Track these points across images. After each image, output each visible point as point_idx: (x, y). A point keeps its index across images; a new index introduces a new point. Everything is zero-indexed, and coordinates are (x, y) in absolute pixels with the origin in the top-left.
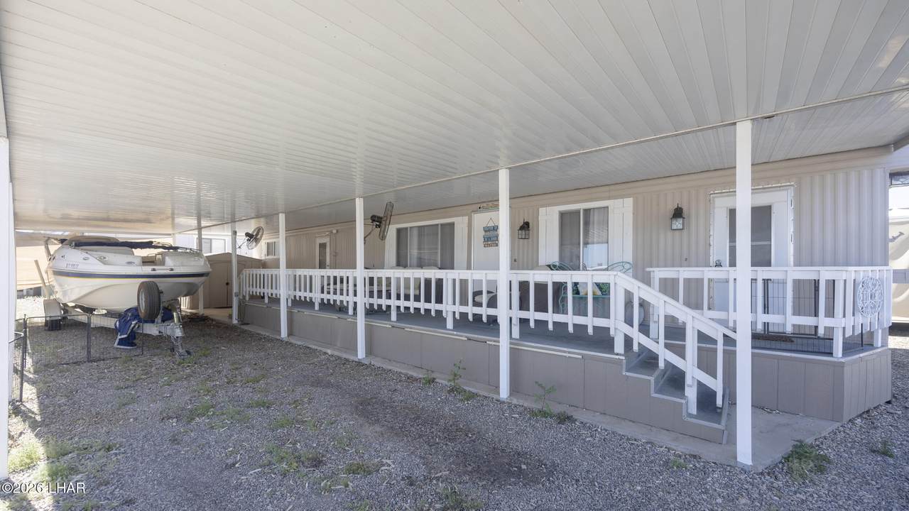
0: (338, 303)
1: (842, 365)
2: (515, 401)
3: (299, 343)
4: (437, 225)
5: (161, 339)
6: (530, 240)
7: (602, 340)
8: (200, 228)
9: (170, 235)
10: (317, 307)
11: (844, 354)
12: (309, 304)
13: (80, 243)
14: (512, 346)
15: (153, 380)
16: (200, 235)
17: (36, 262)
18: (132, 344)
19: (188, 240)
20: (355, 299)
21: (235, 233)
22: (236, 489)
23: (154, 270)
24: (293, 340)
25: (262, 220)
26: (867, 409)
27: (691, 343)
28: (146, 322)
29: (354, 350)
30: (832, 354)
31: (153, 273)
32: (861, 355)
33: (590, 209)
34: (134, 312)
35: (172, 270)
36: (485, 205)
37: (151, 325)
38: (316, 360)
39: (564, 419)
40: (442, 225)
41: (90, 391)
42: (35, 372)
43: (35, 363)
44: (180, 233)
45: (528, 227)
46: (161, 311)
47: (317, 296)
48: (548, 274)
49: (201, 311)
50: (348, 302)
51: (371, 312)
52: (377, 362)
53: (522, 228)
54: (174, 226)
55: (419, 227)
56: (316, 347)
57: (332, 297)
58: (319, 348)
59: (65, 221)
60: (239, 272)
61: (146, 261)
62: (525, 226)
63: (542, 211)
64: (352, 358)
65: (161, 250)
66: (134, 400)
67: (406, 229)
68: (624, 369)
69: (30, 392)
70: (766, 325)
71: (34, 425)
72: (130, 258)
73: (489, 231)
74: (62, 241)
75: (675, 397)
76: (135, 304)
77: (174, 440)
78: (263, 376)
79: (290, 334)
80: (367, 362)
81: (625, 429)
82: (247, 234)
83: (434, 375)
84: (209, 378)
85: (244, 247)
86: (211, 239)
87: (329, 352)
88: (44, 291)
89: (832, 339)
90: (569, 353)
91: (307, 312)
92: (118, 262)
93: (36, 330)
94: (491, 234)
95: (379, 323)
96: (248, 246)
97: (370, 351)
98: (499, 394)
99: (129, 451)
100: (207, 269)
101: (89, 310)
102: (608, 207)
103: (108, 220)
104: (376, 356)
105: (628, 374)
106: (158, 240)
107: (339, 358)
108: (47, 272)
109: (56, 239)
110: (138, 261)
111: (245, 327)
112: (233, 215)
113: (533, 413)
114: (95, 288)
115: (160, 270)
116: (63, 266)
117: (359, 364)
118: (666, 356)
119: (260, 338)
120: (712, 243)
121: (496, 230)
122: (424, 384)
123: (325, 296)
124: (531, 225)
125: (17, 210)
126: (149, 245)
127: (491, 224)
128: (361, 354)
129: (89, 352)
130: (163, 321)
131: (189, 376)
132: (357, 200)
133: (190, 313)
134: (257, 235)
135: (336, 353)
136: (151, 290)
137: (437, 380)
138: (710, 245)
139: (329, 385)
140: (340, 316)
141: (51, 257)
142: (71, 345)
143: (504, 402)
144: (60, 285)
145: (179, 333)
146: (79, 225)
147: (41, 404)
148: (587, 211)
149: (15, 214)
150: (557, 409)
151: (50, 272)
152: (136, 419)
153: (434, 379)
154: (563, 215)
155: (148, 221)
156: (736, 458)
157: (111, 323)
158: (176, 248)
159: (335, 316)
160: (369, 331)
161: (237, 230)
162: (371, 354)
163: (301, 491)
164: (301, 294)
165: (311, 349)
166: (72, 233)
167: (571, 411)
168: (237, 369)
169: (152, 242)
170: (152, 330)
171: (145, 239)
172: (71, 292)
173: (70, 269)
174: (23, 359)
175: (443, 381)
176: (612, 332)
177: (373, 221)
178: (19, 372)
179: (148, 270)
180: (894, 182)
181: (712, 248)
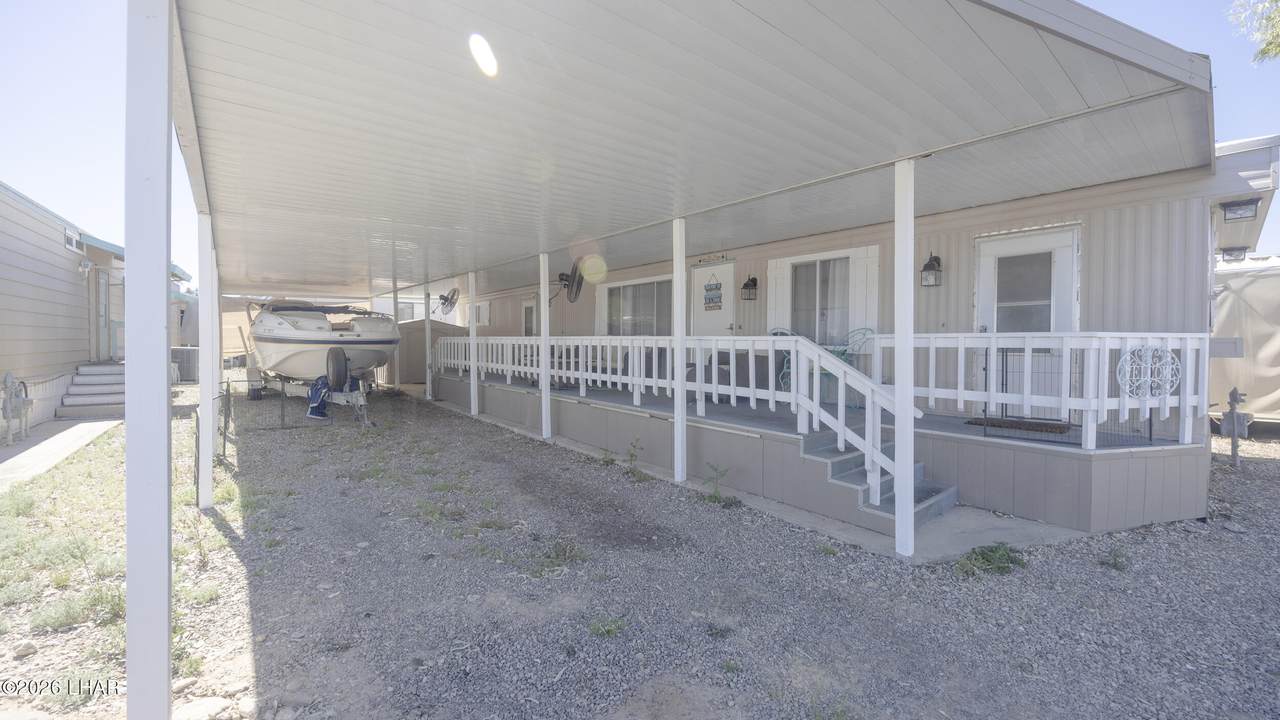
0: (529, 376)
1: (1089, 458)
2: (690, 486)
3: (489, 421)
4: (653, 283)
5: (349, 409)
6: (757, 301)
7: (784, 418)
8: (396, 291)
9: (367, 298)
10: (509, 381)
11: (1099, 446)
12: (500, 377)
13: (277, 308)
14: (689, 423)
15: (337, 447)
16: (396, 298)
17: (240, 328)
18: (323, 414)
19: (383, 305)
20: (538, 371)
21: (428, 296)
22: (384, 529)
23: (341, 335)
24: (483, 418)
25: (456, 280)
26: (1147, 523)
27: (872, 422)
28: (335, 390)
29: (538, 428)
30: (1081, 445)
31: (341, 339)
32: (1133, 450)
33: (829, 261)
34: (323, 381)
35: (359, 336)
36: (706, 257)
37: (340, 394)
38: (499, 438)
39: (731, 504)
40: (658, 283)
41: (281, 452)
42: (236, 435)
43: (237, 427)
44: (377, 296)
45: (755, 285)
46: (349, 380)
47: (508, 368)
48: (729, 340)
49: (397, 386)
50: (538, 375)
51: (563, 387)
52: (562, 443)
53: (746, 286)
54: (371, 288)
55: (634, 286)
56: (503, 426)
57: (522, 369)
58: (507, 427)
59: (266, 285)
60: (434, 342)
61: (335, 328)
62: (752, 284)
63: (772, 263)
64: (537, 437)
65: (355, 316)
66: (317, 461)
67: (619, 288)
68: (802, 449)
69: (231, 449)
70: (1004, 407)
71: (235, 476)
72: (320, 323)
73: (711, 290)
74: (263, 306)
75: (855, 484)
76: (324, 372)
77: (343, 493)
78: (440, 450)
79: (482, 411)
80: (551, 442)
81: (793, 517)
82: (442, 297)
83: (613, 456)
84: (388, 448)
85: (439, 311)
86: (412, 303)
87: (516, 430)
88: (248, 361)
89: (1081, 426)
90: (748, 431)
91: (498, 386)
92: (311, 328)
93: (239, 398)
94: (712, 294)
95: (568, 399)
96: (443, 311)
97: (557, 430)
98: (673, 477)
99: (305, 497)
100: (397, 335)
101: (286, 379)
102: (848, 258)
103: (305, 283)
104: (564, 437)
105: (807, 456)
106: (353, 305)
107: (525, 437)
108: (249, 339)
109: (256, 304)
110: (327, 326)
111: (438, 404)
112: (427, 276)
113: (701, 497)
114: (287, 355)
115: (348, 336)
116: (261, 331)
117: (544, 444)
118: (845, 435)
119: (450, 415)
120: (976, 304)
121: (719, 289)
122: (601, 465)
123: (517, 368)
124: (758, 282)
125: (222, 274)
126: (345, 310)
127: (713, 282)
128: (546, 432)
129: (283, 420)
130: (351, 391)
131: (370, 445)
132: (541, 256)
133: (388, 388)
134: (452, 297)
135: (523, 432)
136: (338, 358)
137: (617, 462)
138: (974, 306)
139: (503, 460)
140: (530, 390)
141: (253, 323)
142: (270, 413)
143: (677, 486)
144: (260, 352)
145: (362, 401)
146: (281, 289)
147: (239, 460)
148: (825, 264)
149: (220, 279)
150: (727, 493)
151: (251, 339)
152: (315, 476)
153: (613, 460)
154: (796, 268)
155: (344, 284)
156: (894, 549)
157: (304, 392)
158: (370, 313)
159: (524, 391)
160: (556, 408)
161: (430, 292)
162: (558, 434)
163: (436, 535)
164: (494, 366)
165: (497, 426)
166: (274, 298)
167: (740, 496)
168: (416, 442)
169: (347, 307)
170: (340, 399)
171: (340, 303)
172: (270, 358)
173: (267, 334)
174: (226, 423)
175: (621, 462)
176: (793, 408)
177: (562, 279)
178: (223, 433)
179: (336, 336)
180: (1229, 216)
181: (976, 309)
